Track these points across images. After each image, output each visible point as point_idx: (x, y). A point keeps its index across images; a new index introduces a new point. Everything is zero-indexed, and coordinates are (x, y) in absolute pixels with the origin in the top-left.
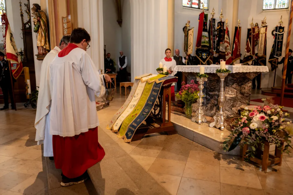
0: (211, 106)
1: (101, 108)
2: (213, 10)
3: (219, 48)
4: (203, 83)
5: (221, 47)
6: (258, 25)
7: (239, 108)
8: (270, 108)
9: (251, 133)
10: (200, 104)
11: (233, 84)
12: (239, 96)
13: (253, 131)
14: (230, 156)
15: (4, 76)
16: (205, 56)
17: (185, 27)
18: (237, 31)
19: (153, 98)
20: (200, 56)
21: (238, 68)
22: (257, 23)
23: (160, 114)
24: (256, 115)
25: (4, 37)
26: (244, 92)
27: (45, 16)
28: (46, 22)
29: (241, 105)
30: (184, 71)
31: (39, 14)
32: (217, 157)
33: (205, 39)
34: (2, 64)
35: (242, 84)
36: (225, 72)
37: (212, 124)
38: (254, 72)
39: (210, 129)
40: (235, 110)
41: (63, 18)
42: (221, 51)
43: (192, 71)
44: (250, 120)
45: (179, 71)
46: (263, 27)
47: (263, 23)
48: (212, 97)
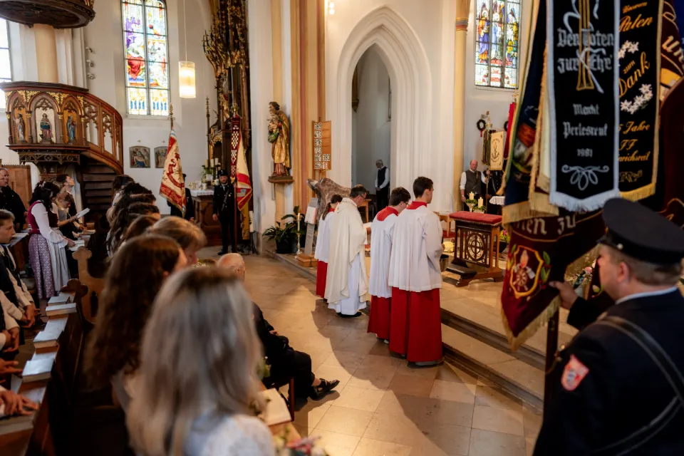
17: (481, 121)
28: (288, 128)
31: (279, 117)
34: (224, 188)
41: (314, 122)
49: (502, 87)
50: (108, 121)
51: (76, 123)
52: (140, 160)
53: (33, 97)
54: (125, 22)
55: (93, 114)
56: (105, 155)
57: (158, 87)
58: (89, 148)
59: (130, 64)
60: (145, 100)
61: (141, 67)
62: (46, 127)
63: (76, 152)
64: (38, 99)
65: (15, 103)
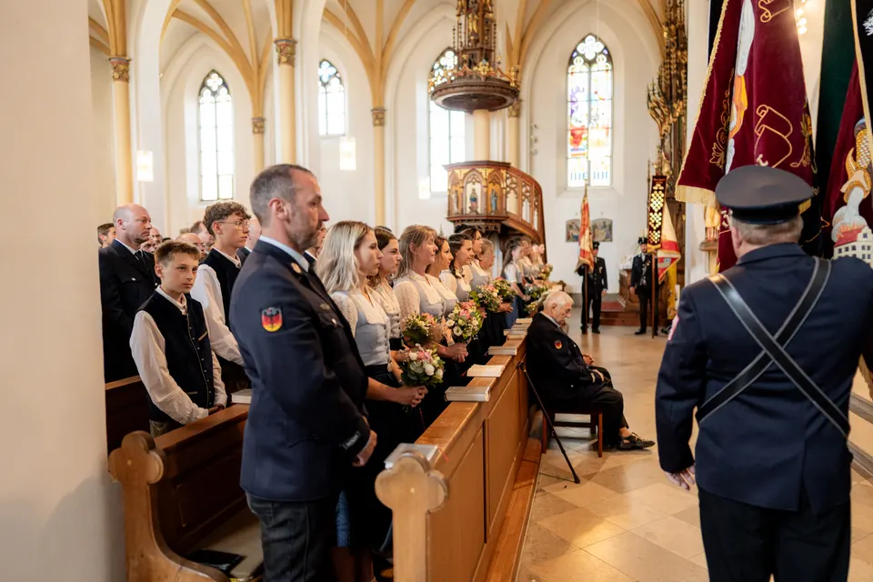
34: (643, 258)
50: (527, 191)
51: (498, 194)
52: (576, 234)
53: (466, 175)
54: (570, 93)
55: (513, 186)
56: (522, 224)
58: (508, 217)
59: (573, 134)
60: (586, 170)
61: (583, 136)
62: (474, 200)
63: (497, 221)
64: (469, 175)
65: (454, 181)
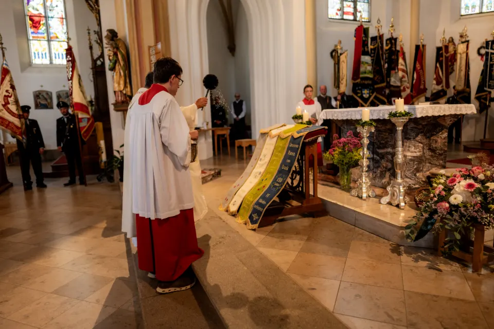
0: (381, 171)
1: (209, 179)
2: (379, 22)
3: (390, 80)
4: (368, 135)
5: (393, 79)
6: (454, 41)
7: (428, 173)
8: (483, 170)
9: (451, 210)
10: (364, 168)
11: (417, 136)
12: (428, 153)
13: (454, 208)
14: (418, 249)
15: (68, 136)
16: (368, 93)
17: (334, 51)
18: (419, 51)
19: (289, 161)
20: (359, 95)
21: (423, 109)
22: (452, 38)
23: (301, 185)
24: (459, 183)
25: (69, 80)
26: (436, 147)
27: (124, 47)
28: (125, 55)
29: (432, 168)
30: (335, 118)
32: (396, 250)
33: (366, 68)
34: (66, 120)
35: (432, 135)
36: (403, 115)
37: (386, 199)
38: (451, 115)
39: (382, 206)
40: (421, 177)
41: (150, 47)
42: (392, 86)
43: (349, 118)
44: (449, 190)
45: (328, 118)
46: (463, 42)
47: (461, 36)
48: (382, 156)
49: (355, 20)
52: (43, 102)
57: (58, 40)
59: (31, 19)
60: (47, 51)
61: (41, 22)
